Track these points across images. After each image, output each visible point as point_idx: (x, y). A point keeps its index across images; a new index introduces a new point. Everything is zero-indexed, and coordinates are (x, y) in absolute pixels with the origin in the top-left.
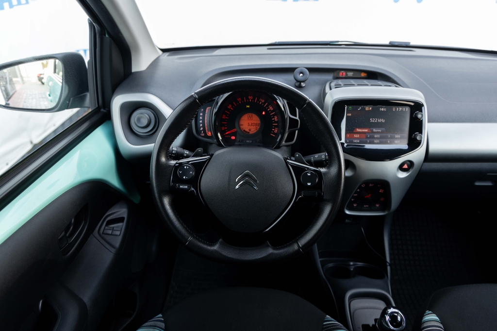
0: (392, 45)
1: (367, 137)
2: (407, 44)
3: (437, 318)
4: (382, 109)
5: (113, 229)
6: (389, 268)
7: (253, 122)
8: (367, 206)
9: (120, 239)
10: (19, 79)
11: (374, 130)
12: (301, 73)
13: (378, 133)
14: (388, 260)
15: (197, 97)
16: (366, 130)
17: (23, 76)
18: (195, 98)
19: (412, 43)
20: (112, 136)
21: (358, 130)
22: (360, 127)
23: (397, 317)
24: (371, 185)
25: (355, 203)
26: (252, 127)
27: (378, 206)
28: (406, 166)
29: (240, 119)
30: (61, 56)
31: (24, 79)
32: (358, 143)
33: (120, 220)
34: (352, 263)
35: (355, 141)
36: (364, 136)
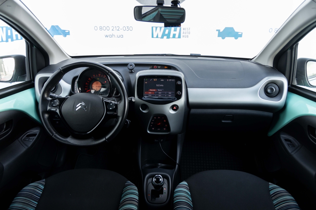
0: (192, 56)
1: (155, 94)
2: (199, 55)
3: (187, 184)
4: (162, 80)
5: (29, 139)
6: (177, 166)
7: (98, 85)
8: (159, 129)
9: (31, 143)
10: (4, 73)
11: (158, 90)
12: (131, 65)
13: (160, 91)
14: (178, 162)
15: (62, 70)
16: (155, 90)
17: (6, 71)
18: (61, 70)
19: (202, 55)
20: (34, 94)
21: (151, 90)
22: (151, 89)
23: (160, 179)
24: (159, 118)
25: (153, 128)
26: (98, 88)
27: (165, 129)
28: (175, 108)
29: (92, 84)
30: (14, 56)
31: (6, 73)
32: (151, 96)
33: (34, 135)
34: (159, 164)
35: (150, 95)
36: (154, 93)
